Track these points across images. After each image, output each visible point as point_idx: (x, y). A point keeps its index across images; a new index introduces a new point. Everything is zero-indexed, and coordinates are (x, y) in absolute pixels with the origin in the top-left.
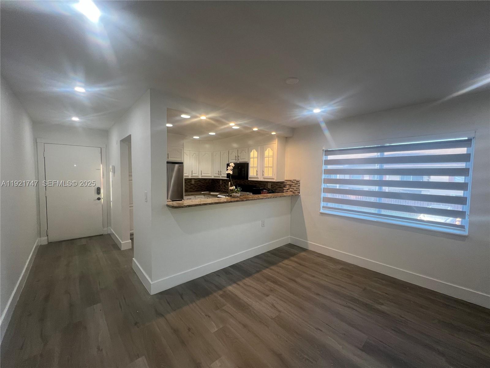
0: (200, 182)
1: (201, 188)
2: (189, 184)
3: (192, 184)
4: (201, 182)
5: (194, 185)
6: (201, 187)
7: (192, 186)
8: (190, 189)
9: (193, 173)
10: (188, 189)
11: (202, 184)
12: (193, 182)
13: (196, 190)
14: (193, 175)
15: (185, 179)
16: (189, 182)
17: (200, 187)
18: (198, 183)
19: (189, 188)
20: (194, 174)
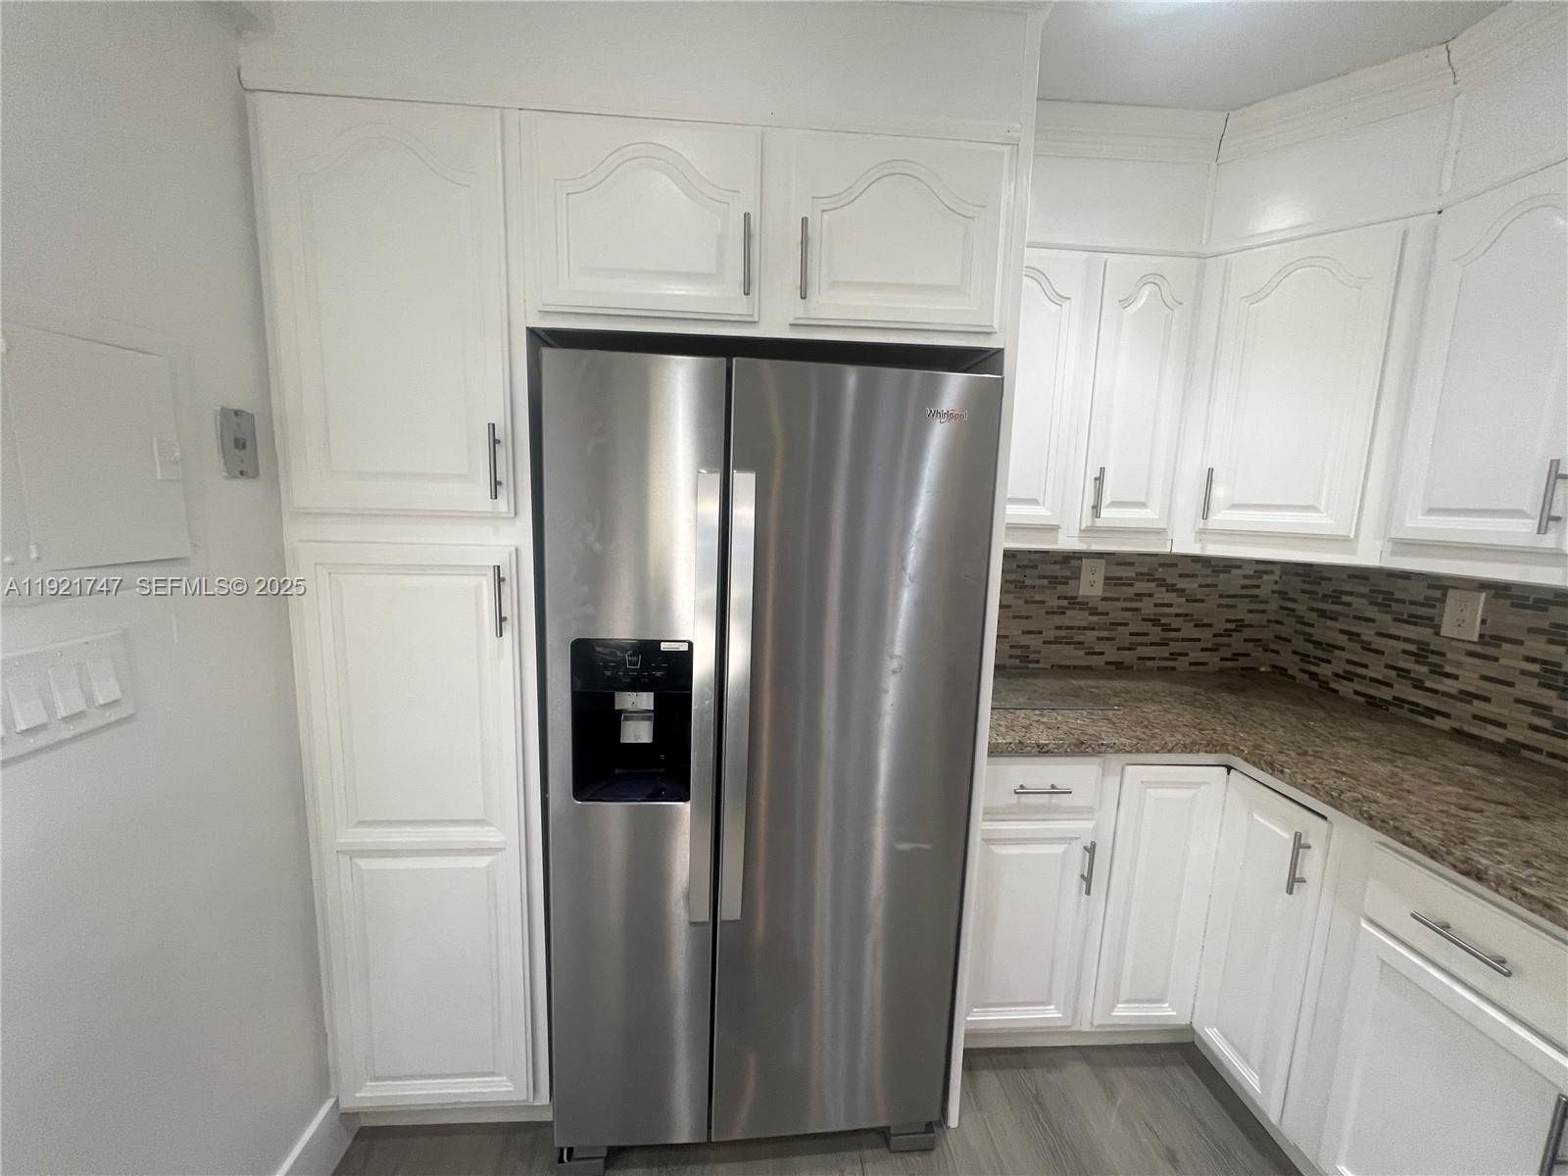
0: (1161, 583)
1: (1164, 644)
2: (1053, 602)
3: (1075, 603)
4: (1171, 588)
5: (1093, 612)
6: (1167, 628)
7: (1079, 618)
8: (1057, 641)
9: (1106, 499)
10: (1034, 642)
11: (1179, 604)
12: (1091, 585)
13: (1112, 655)
14: (1099, 523)
15: (1009, 555)
16: (1054, 581)
17: (1156, 634)
18: (1139, 596)
19: (1051, 634)
20: (1114, 504)
